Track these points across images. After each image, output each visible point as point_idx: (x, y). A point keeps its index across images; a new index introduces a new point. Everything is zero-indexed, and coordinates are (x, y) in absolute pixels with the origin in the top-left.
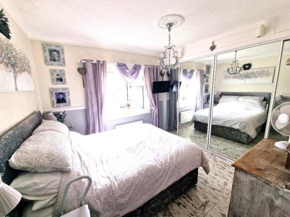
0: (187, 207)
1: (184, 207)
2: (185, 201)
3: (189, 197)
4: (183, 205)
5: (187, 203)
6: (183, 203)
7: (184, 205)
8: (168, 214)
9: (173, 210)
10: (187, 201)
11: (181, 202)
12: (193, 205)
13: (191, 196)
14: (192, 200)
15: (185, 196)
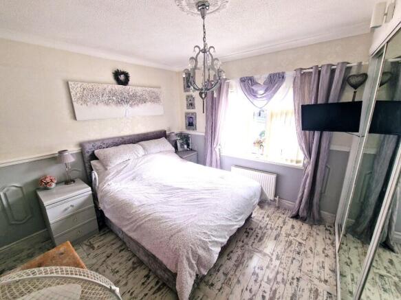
0: (143, 287)
1: (143, 284)
2: (153, 284)
3: (159, 289)
4: (146, 281)
5: (150, 286)
6: (148, 281)
7: (146, 284)
8: (135, 266)
9: (139, 271)
10: (152, 287)
11: (150, 279)
12: (146, 295)
13: (160, 293)
14: (154, 294)
15: (160, 284)
